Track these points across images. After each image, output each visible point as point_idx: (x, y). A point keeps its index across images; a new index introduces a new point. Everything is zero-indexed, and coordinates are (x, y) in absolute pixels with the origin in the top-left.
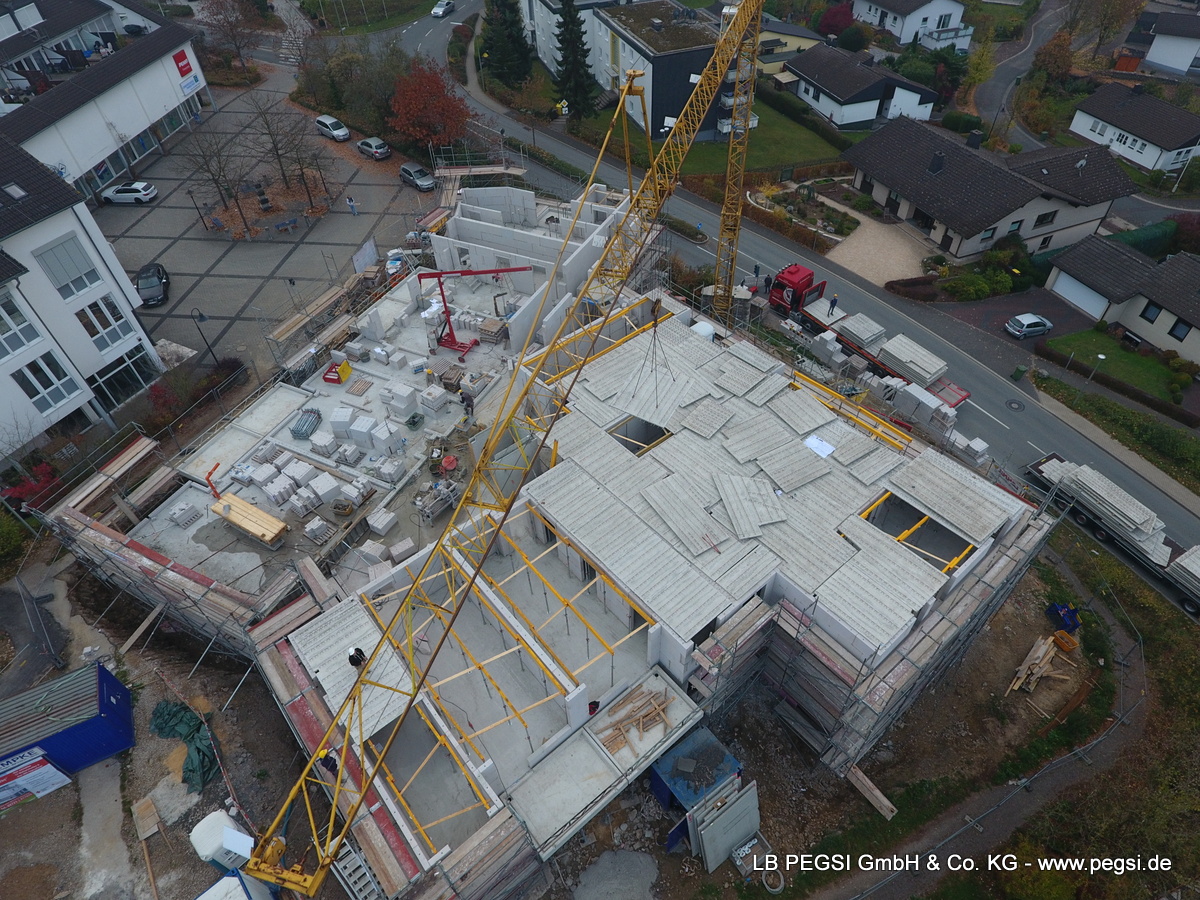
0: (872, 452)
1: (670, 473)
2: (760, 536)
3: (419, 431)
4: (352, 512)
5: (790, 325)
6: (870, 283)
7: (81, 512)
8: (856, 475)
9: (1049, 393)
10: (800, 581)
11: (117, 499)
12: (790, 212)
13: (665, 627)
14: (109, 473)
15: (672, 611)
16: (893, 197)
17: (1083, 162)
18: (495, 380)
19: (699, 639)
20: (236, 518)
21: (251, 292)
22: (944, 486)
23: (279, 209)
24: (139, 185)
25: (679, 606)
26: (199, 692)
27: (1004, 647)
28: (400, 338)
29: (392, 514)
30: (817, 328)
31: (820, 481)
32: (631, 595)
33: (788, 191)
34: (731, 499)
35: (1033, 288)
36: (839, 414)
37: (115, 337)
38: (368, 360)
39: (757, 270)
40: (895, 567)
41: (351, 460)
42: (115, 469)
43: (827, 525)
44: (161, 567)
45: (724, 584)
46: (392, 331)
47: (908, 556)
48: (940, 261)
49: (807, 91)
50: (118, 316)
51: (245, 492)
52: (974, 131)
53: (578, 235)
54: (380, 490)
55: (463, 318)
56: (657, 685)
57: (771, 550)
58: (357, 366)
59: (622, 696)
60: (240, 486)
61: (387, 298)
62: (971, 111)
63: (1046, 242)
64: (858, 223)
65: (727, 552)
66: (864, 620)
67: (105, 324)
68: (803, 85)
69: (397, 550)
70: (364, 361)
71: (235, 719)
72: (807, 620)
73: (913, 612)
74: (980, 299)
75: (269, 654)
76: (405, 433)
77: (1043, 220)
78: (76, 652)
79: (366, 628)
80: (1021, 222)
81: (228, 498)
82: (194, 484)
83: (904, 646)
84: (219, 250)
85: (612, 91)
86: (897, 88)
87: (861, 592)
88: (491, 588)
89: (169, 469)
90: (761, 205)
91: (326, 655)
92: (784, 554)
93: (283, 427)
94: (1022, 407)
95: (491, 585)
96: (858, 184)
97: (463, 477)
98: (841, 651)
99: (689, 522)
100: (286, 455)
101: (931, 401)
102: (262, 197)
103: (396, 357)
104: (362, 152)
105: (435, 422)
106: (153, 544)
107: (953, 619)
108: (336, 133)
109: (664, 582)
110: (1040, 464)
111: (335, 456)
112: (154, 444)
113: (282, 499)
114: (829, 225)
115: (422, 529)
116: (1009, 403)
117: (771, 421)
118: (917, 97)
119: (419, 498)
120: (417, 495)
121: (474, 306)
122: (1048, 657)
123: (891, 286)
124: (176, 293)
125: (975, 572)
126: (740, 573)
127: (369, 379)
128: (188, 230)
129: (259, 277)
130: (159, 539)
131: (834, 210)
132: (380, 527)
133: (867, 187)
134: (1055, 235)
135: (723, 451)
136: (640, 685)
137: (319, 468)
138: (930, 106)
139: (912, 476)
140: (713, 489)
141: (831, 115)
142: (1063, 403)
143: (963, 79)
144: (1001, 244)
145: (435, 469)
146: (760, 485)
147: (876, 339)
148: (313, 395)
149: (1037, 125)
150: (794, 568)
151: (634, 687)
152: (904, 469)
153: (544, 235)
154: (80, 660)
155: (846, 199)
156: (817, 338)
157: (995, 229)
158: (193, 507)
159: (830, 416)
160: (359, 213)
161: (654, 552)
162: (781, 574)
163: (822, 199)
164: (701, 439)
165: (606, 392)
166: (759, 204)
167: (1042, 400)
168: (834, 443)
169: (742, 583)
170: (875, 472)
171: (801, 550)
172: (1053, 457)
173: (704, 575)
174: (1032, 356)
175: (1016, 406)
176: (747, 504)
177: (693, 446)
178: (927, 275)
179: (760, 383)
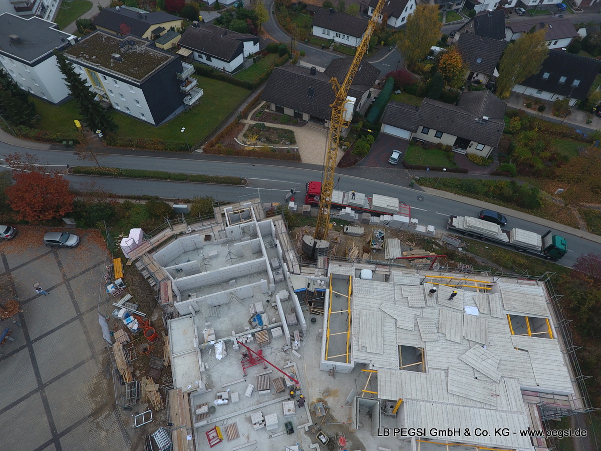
0: (489, 299)
1: (447, 371)
2: (501, 374)
3: (296, 431)
8: (496, 316)
9: (425, 186)
10: (530, 384)
13: (520, 449)
16: (297, 112)
30: (339, 207)
31: (489, 329)
33: (247, 127)
34: (477, 365)
39: (292, 191)
40: (542, 350)
43: (510, 349)
45: (515, 409)
47: (540, 341)
49: (201, 57)
57: (510, 378)
58: (215, 420)
65: (501, 393)
66: (558, 382)
68: (196, 54)
70: (215, 413)
72: (535, 393)
85: (102, 101)
86: (244, 42)
87: (546, 371)
92: (514, 375)
94: (423, 198)
96: (274, 108)
99: (478, 391)
101: (406, 219)
105: (296, 418)
110: (451, 223)
117: (448, 312)
118: (252, 43)
123: (340, 165)
126: (512, 398)
127: (230, 423)
129: (32, 393)
131: (276, 129)
133: (280, 110)
135: (450, 342)
138: (258, 44)
139: (508, 302)
140: (466, 366)
141: (224, 68)
142: (432, 188)
143: (257, 22)
145: (334, 449)
146: (477, 349)
150: (523, 380)
152: (504, 300)
155: (275, 119)
156: (343, 213)
162: (522, 386)
163: (265, 124)
164: (436, 343)
165: (380, 348)
166: (249, 145)
167: (425, 190)
168: (475, 305)
169: (518, 403)
170: (499, 310)
171: (516, 368)
172: (452, 217)
173: (506, 412)
174: (406, 170)
175: (421, 199)
176: (483, 363)
177: (437, 349)
178: (344, 150)
179: (424, 293)
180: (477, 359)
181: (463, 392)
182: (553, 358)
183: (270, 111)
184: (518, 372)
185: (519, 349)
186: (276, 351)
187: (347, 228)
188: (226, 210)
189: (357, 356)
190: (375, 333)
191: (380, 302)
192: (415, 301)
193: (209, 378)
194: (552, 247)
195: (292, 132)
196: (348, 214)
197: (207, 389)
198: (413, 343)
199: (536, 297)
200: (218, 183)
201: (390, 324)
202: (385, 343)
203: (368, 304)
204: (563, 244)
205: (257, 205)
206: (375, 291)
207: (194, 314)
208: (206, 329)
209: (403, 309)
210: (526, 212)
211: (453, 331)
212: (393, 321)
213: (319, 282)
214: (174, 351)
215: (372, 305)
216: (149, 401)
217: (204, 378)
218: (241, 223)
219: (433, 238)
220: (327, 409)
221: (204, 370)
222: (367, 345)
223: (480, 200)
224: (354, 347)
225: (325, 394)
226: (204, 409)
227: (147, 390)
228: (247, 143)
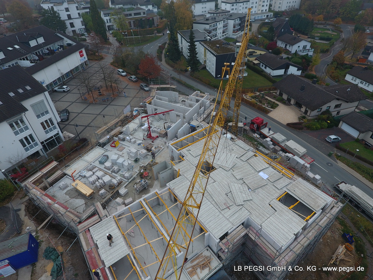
0: (281, 178)
1: (215, 182)
2: (243, 204)
3: (138, 163)
4: (115, 188)
5: (256, 135)
6: (282, 123)
7: (33, 183)
8: (275, 186)
9: (341, 161)
10: (256, 221)
11: (44, 180)
12: (257, 101)
13: (211, 234)
14: (42, 172)
15: (213, 228)
16: (289, 97)
17: (349, 89)
18: (162, 148)
19: (222, 238)
20: (79, 188)
21: (93, 119)
22: (305, 191)
23: (104, 95)
24: (65, 87)
25: (215, 227)
26: (60, 244)
27: (328, 248)
28: (135, 134)
29: (127, 190)
30: (265, 137)
31: (263, 187)
32: (200, 222)
33: (256, 95)
34: (234, 191)
35: (334, 127)
36: (270, 165)
37: (51, 130)
38: (125, 140)
39: (246, 118)
40: (288, 218)
41: (116, 171)
42: (44, 170)
43: (266, 202)
44: (53, 203)
45: (231, 220)
46: (133, 132)
47: (293, 214)
48: (304, 117)
49: (263, 66)
50: (52, 124)
51: (83, 180)
52: (314, 79)
53: (191, 106)
54: (124, 182)
55: (154, 129)
56: (207, 253)
57: (247, 209)
58: (121, 142)
59: (195, 257)
60: (82, 178)
61: (132, 122)
62: (313, 73)
63: (338, 113)
64: (278, 105)
65: (232, 209)
66: (278, 236)
67: (49, 126)
68: (261, 64)
69: (127, 201)
70: (123, 141)
71: (70, 255)
72: (259, 234)
73: (294, 234)
74: (317, 130)
75: (83, 234)
76: (133, 164)
77: (337, 106)
78: (24, 228)
79: (114, 227)
80: (330, 106)
81: (77, 181)
82: (68, 176)
83: (291, 246)
84: (85, 106)
85: (204, 64)
86: (290, 66)
87: (277, 226)
88: (155, 216)
89: (61, 171)
90: (248, 98)
91: (100, 235)
92: (251, 211)
93: (97, 160)
94: (332, 165)
95: (155, 215)
96: (278, 93)
97: (150, 179)
98: (270, 246)
99: (220, 198)
100: (96, 169)
101: (302, 162)
102: (99, 91)
103: (133, 140)
104: (129, 80)
105: (143, 161)
106: (53, 195)
107: (308, 237)
108: (122, 74)
109: (211, 218)
110: (339, 184)
111: (111, 170)
112: (57, 163)
113: (94, 183)
114: (269, 105)
115: (136, 195)
116: (328, 164)
117: (248, 166)
118: (297, 69)
119: (136, 185)
120: (135, 184)
121: (158, 126)
122: (343, 252)
123: (289, 125)
124: (71, 118)
125: (316, 221)
126: (236, 217)
127: (124, 146)
128: (77, 100)
129: (95, 114)
130: (55, 193)
131: (271, 101)
132: (122, 194)
133: (281, 94)
134: (341, 111)
135: (232, 175)
136: (202, 253)
137: (106, 173)
138: (301, 71)
139: (294, 187)
140: (228, 188)
141: (270, 73)
142: (346, 164)
143: (311, 64)
144: (324, 113)
145: (141, 176)
146: (244, 187)
147: (284, 141)
148: (107, 150)
149: (334, 78)
150: (254, 216)
151: (200, 254)
152: (291, 184)
153: (181, 105)
154: (25, 231)
155: (274, 98)
156: (265, 140)
157: (321, 108)
158: (66, 184)
159: (267, 166)
160: (127, 97)
161: (208, 208)
162: (250, 218)
163: (267, 97)
167: (338, 163)
168: (269, 175)
169: (236, 220)
170: (282, 185)
171: (257, 210)
172: (343, 182)
173: (224, 217)
174: (335, 149)
175: (330, 165)
176: (239, 193)
177: (223, 173)
178: (300, 122)
180: (238, 190)
182: (290, 226)
183: (276, 95)
184: (255, 212)
185: (272, 207)
187: (260, 147)
189: (184, 151)
190: (200, 150)
197: (129, 134)
199: (319, 198)
222: (192, 150)
224: (186, 148)
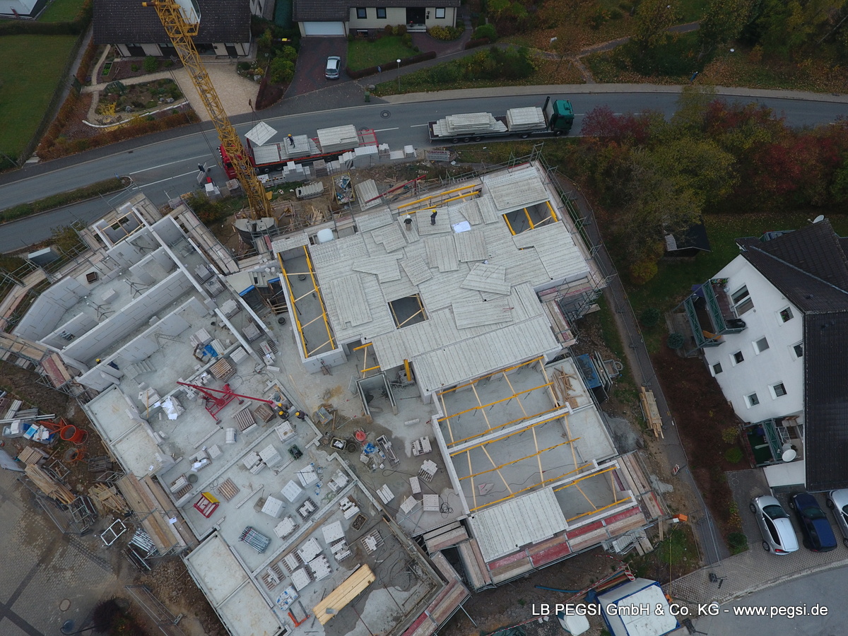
0: (478, 206)
1: (450, 307)
3: (307, 452)
6: (245, 115)
8: (489, 222)
9: (386, 95)
10: (542, 281)
13: (547, 353)
15: (540, 345)
18: (278, 384)
20: (341, 604)
25: (539, 341)
29: (384, 486)
31: (485, 240)
34: (483, 286)
41: (311, 509)
43: (514, 252)
45: (532, 314)
48: (246, 66)
54: (351, 493)
57: (521, 284)
58: (200, 487)
65: (514, 304)
66: (572, 266)
69: (416, 489)
70: (197, 481)
71: (483, 618)
72: (555, 288)
74: (294, 73)
75: (495, 576)
76: (305, 462)
79: (497, 512)
81: (318, 609)
87: (557, 259)
92: (525, 279)
93: (246, 562)
94: (388, 113)
95: (488, 432)
99: (490, 313)
100: (287, 556)
101: (372, 150)
109: (522, 342)
110: (432, 132)
113: (336, 565)
114: (163, 98)
115: (400, 469)
116: (382, 116)
120: (369, 468)
123: (259, 105)
126: (528, 305)
127: (221, 481)
132: (393, 496)
133: (136, 51)
135: (446, 274)
137: (311, 534)
139: (501, 199)
140: (470, 292)
142: (396, 94)
145: (351, 449)
146: (478, 268)
150: (536, 280)
152: (495, 199)
155: (136, 70)
156: (287, 172)
161: (501, 339)
162: (535, 287)
164: (431, 281)
165: (366, 315)
166: (111, 123)
167: (389, 101)
168: (464, 219)
169: (535, 307)
170: (492, 213)
171: (525, 271)
172: (431, 124)
173: (524, 321)
174: (354, 82)
175: (386, 114)
176: (488, 281)
177: (434, 288)
178: (258, 82)
179: (401, 230)
180: (481, 279)
181: (474, 321)
182: (561, 243)
183: (124, 59)
184: (528, 274)
185: (524, 249)
186: (248, 378)
187: (300, 191)
188: (97, 227)
189: (343, 336)
190: (356, 302)
191: (350, 262)
192: (393, 243)
193: (173, 446)
194: (556, 117)
195: (170, 81)
196: (293, 171)
197: (175, 460)
198: (405, 293)
199: (529, 181)
200: (86, 197)
201: (371, 284)
202: (371, 308)
203: (337, 271)
204: (567, 109)
205: (143, 203)
206: (341, 251)
207: (117, 382)
208: (142, 393)
209: (381, 259)
210: (520, 85)
211: (446, 259)
212: (373, 278)
213: (268, 270)
214: (111, 438)
215: (342, 270)
216: (111, 511)
217: (167, 449)
218: (127, 237)
219: (417, 162)
220: (334, 412)
221: (160, 440)
222: (350, 319)
223: (461, 88)
224: (336, 328)
225: (326, 398)
226: (181, 482)
227: (101, 499)
228: (104, 121)
